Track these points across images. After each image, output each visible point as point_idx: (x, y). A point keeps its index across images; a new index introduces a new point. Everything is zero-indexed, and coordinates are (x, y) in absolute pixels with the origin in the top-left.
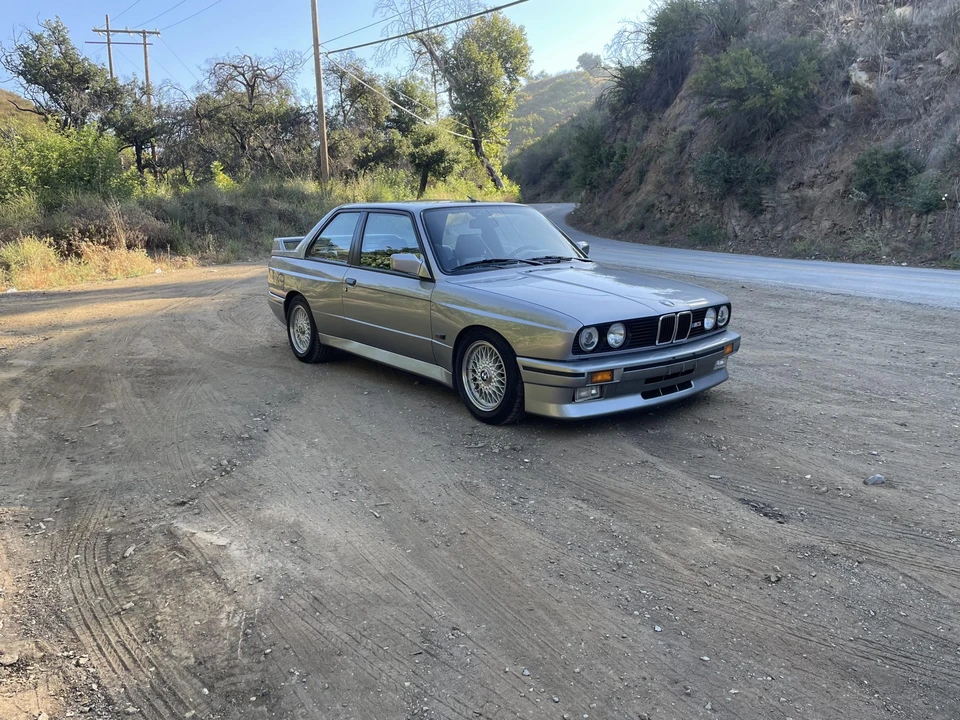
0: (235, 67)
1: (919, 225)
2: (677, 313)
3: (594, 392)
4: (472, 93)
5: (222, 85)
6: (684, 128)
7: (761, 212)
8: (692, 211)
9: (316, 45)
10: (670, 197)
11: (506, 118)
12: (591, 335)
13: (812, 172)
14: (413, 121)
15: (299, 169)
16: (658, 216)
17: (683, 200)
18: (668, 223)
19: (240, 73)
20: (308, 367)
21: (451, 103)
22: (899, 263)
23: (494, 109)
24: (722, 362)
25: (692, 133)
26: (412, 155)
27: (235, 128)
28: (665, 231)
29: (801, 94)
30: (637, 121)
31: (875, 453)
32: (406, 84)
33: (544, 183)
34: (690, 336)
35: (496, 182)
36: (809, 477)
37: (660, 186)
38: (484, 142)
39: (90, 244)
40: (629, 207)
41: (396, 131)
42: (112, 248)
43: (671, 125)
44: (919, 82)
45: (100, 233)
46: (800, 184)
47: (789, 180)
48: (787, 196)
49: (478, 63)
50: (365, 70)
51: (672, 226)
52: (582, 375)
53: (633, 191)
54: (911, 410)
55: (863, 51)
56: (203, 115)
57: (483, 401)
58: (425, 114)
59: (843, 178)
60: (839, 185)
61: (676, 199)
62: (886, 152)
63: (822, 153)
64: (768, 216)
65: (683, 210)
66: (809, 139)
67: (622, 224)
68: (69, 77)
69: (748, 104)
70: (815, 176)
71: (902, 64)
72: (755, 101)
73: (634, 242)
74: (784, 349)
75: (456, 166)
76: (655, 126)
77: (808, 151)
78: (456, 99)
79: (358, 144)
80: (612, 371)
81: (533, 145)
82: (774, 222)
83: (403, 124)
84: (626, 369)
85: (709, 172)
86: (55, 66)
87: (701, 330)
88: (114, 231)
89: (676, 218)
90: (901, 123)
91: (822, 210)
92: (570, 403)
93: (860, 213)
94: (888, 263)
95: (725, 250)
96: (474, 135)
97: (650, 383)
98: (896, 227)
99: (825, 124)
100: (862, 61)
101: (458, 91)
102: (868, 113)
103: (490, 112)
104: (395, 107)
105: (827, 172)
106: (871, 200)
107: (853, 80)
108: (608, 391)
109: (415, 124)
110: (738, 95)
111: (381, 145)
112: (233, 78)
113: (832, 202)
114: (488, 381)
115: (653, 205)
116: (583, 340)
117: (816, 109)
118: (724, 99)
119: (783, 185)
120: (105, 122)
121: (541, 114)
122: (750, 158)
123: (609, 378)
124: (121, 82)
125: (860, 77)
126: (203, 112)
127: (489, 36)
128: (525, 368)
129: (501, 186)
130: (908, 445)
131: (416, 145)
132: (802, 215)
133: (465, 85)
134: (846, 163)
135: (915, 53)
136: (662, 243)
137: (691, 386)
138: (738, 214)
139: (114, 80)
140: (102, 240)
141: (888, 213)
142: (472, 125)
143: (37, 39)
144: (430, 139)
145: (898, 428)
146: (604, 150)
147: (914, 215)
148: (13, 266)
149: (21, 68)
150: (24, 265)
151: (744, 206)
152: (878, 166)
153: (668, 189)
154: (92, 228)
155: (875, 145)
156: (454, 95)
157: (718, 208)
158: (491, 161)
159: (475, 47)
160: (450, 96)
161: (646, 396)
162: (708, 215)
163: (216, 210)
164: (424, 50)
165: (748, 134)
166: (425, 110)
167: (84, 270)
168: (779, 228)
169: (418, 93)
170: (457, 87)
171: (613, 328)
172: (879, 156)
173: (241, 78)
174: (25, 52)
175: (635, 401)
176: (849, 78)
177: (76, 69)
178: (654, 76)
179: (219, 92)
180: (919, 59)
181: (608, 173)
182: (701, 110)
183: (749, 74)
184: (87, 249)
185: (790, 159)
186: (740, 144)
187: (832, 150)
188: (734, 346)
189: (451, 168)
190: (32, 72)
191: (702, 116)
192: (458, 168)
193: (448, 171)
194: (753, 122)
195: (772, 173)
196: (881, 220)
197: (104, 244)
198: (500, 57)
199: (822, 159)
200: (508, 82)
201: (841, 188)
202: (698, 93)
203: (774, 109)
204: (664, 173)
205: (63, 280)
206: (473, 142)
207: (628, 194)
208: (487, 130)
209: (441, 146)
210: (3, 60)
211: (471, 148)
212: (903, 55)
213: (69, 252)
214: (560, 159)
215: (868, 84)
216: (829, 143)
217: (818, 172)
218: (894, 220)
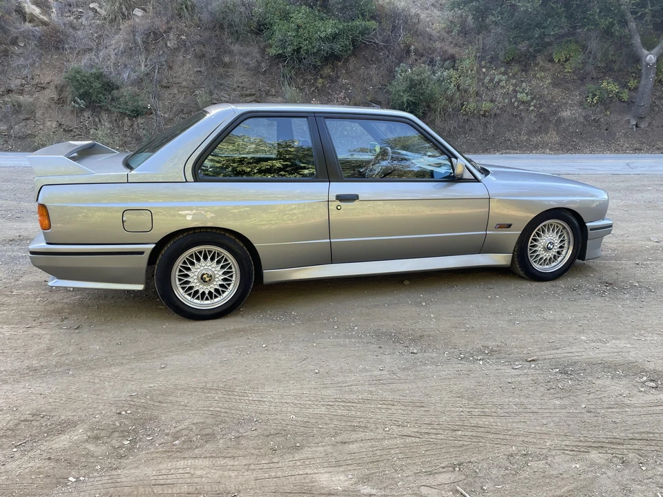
1: (133, 125)
13: (18, 82)
46: (9, 91)
59: (52, 86)
60: (51, 93)
63: (25, 67)
66: (6, 54)
70: (23, 85)
77: (8, 63)
91: (44, 114)
93: (79, 116)
98: (114, 126)
99: (14, 43)
105: (33, 82)
106: (87, 107)
107: (27, 10)
113: (50, 107)
117: (5, 30)
125: (33, 9)
132: (22, 117)
134: (51, 76)
141: (105, 116)
147: (126, 118)
152: (89, 81)
172: (85, 74)
176: (23, 8)
187: (33, 65)
196: (100, 121)
199: (25, 72)
201: (54, 96)
215: (42, 17)
216: (26, 59)
217: (24, 82)
218: (111, 122)
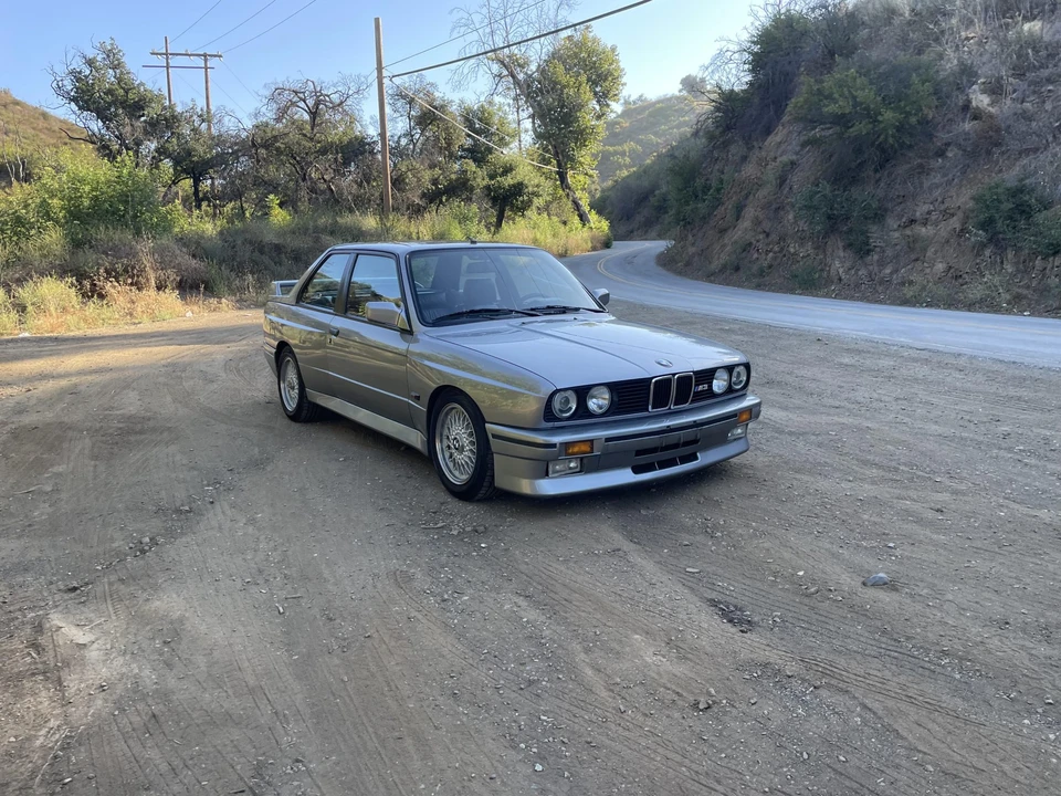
0: (296, 92)
1: (1045, 269)
2: (674, 375)
3: (572, 465)
4: (556, 119)
5: (282, 113)
6: (785, 158)
7: (868, 252)
8: (792, 250)
9: (380, 68)
10: (768, 235)
11: (594, 147)
12: (567, 401)
13: (926, 208)
14: (490, 150)
15: (361, 203)
16: (756, 256)
17: (782, 238)
18: (765, 264)
19: (301, 99)
20: (296, 426)
21: (535, 130)
22: (1021, 313)
23: (581, 137)
24: (739, 431)
25: (793, 163)
26: (488, 188)
27: (295, 158)
28: (761, 273)
29: (913, 120)
30: (736, 150)
31: (891, 545)
32: (482, 110)
33: (639, 218)
34: (693, 401)
35: (583, 218)
36: (801, 573)
37: (757, 222)
38: (570, 173)
39: (116, 284)
40: (724, 246)
41: (470, 162)
42: (139, 289)
43: (772, 154)
44: (1048, 106)
45: (128, 272)
46: (912, 221)
47: (900, 217)
48: (897, 235)
49: (564, 87)
50: (437, 94)
51: (770, 267)
52: (554, 446)
53: (729, 227)
54: (955, 492)
55: (985, 71)
56: (262, 144)
57: (457, 473)
58: (502, 142)
59: (960, 214)
60: (955, 223)
61: (774, 237)
62: (1009, 185)
63: (937, 186)
64: (876, 257)
65: (782, 249)
66: (923, 170)
67: (715, 265)
68: (124, 104)
69: (853, 131)
70: (929, 213)
71: (1029, 86)
72: (860, 128)
73: (728, 285)
74: (838, 415)
75: (535, 200)
76: (755, 155)
77: (921, 184)
78: (539, 126)
79: (427, 175)
80: (591, 441)
81: (628, 177)
82: (882, 264)
83: (478, 154)
84: (608, 439)
85: (810, 207)
86: (109, 92)
87: (710, 394)
88: (142, 270)
89: (775, 258)
90: (1027, 152)
91: (936, 252)
92: (543, 478)
93: (978, 255)
94: (1008, 312)
95: (827, 296)
96: (559, 166)
97: (642, 455)
98: (1018, 271)
99: (941, 153)
100: (984, 83)
101: (542, 117)
102: (990, 141)
103: (577, 139)
104: (469, 136)
105: (942, 207)
106: (990, 240)
107: (974, 104)
108: (589, 465)
109: (491, 153)
110: (842, 120)
111: (453, 177)
112: (294, 104)
113: (948, 242)
114: (460, 449)
115: (750, 244)
116: (557, 405)
117: (931, 136)
118: (828, 126)
119: (892, 222)
120: (162, 152)
121: (639, 142)
122: (855, 192)
123: (589, 449)
124: (179, 109)
125: (981, 100)
126: (259, 141)
127: (576, 58)
128: (494, 436)
129: (589, 221)
130: (935, 536)
131: (492, 177)
132: (913, 257)
133: (550, 110)
134: (963, 198)
135: (1045, 73)
136: (759, 287)
137: (697, 459)
138: (842, 254)
139: (171, 107)
140: (130, 281)
141: (1010, 254)
142: (556, 155)
143: (90, 63)
144: (508, 170)
145: (931, 515)
146: (699, 182)
147: (1039, 258)
148: (30, 308)
149: (72, 94)
150: (41, 308)
151: (849, 246)
152: (999, 201)
153: (767, 225)
154: (119, 267)
155: (996, 178)
156: (538, 122)
157: (820, 247)
158: (578, 194)
159: (560, 69)
160: (533, 122)
161: (637, 470)
162: (809, 255)
163: (260, 248)
164: (505, 72)
165: (853, 165)
166: (503, 138)
167: (106, 312)
168: (888, 271)
169: (496, 120)
170: (541, 113)
171: (594, 391)
172: (1000, 190)
173: (302, 104)
174: (76, 76)
175: (624, 476)
176: (970, 102)
177: (130, 95)
178: (756, 100)
179: (278, 120)
180: (1049, 81)
181: (702, 207)
182: (802, 138)
183: (854, 98)
184: (113, 291)
185: (902, 194)
186: (845, 176)
187: (949, 183)
188: (753, 412)
189: (530, 202)
190: (85, 97)
191: (803, 145)
192: (537, 202)
193: (526, 205)
194: (859, 151)
195: (880, 208)
196: (1002, 263)
197: (132, 284)
198: (589, 80)
199: (937, 193)
200: (598, 107)
201: (958, 226)
202: (797, 119)
203: (882, 137)
204: (762, 209)
205: (82, 324)
206: (558, 173)
207: (723, 231)
208: (572, 159)
209: (519, 178)
210: (54, 85)
211: (556, 180)
212: (1031, 75)
213: (92, 293)
214: (657, 192)
215: (990, 109)
216: (945, 175)
217: (932, 208)
218: (1017, 263)
